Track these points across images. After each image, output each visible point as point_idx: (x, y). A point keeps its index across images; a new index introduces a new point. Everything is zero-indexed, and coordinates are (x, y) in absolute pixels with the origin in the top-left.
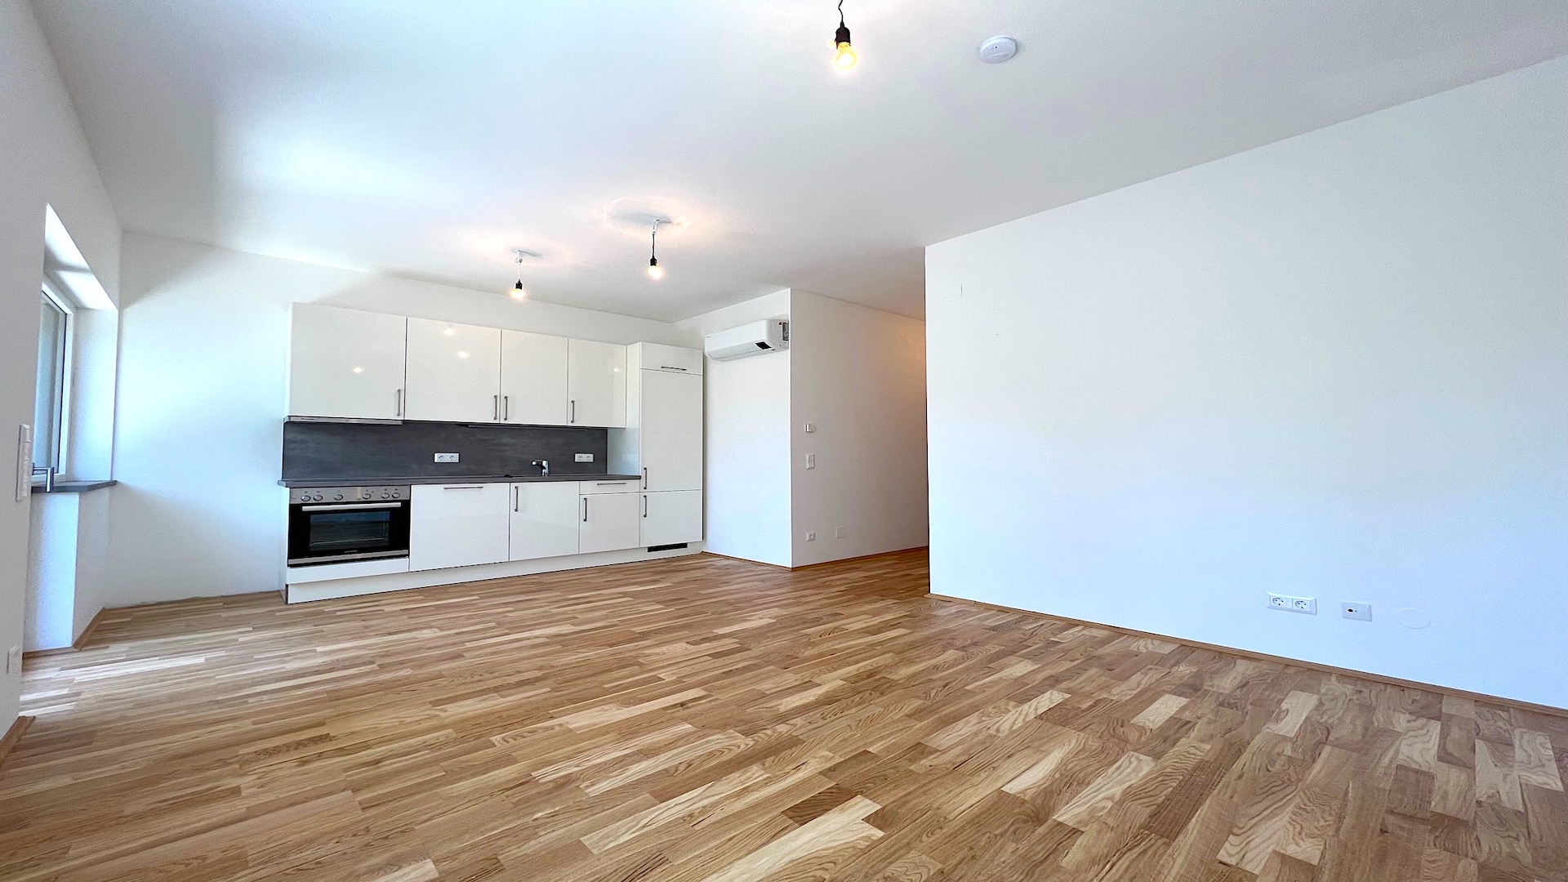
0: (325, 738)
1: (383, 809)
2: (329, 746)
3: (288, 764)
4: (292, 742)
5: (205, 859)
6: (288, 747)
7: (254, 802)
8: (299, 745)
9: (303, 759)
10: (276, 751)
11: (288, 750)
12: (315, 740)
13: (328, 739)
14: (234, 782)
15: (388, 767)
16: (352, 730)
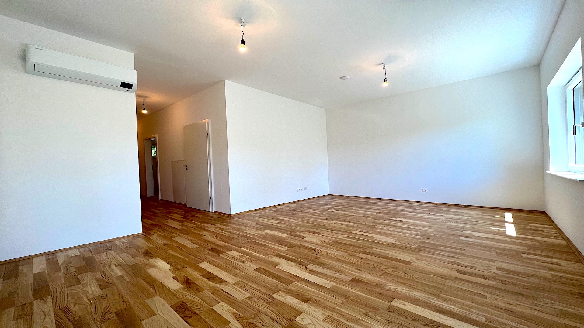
0: (459, 272)
1: (460, 248)
2: (460, 268)
3: (478, 269)
4: (472, 276)
5: (507, 257)
6: (475, 275)
7: (493, 264)
8: (471, 274)
9: (472, 268)
10: (480, 276)
11: (476, 274)
12: (464, 273)
13: (459, 271)
14: (498, 272)
15: (451, 254)
16: (448, 269)
